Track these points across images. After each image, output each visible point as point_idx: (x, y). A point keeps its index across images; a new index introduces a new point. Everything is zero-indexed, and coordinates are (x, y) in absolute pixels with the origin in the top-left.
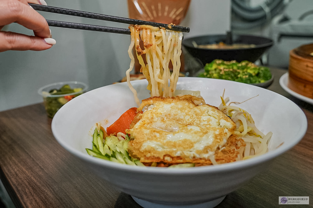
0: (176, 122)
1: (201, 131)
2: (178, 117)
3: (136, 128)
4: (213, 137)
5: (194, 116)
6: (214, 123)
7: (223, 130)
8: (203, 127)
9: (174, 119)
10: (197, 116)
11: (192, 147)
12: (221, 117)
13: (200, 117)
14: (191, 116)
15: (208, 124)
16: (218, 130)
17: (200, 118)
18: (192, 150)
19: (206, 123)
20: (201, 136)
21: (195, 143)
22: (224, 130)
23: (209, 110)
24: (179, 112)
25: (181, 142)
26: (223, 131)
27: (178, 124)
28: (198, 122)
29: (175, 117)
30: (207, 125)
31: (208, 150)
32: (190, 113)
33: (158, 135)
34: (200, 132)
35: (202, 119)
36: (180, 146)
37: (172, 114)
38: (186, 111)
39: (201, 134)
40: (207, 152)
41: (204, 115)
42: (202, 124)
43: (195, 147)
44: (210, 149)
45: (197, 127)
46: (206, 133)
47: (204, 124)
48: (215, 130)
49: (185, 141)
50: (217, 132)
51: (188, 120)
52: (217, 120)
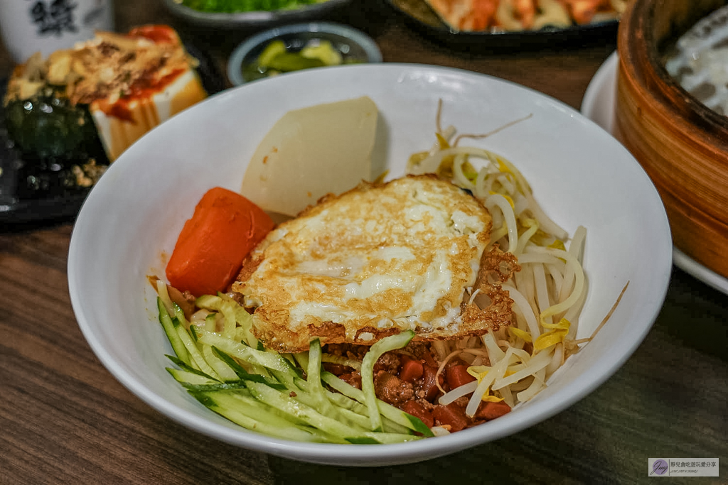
0: (349, 249)
1: (418, 257)
2: (348, 236)
3: (261, 277)
4: (448, 268)
5: (386, 214)
6: (438, 223)
7: (466, 241)
8: (417, 242)
9: (343, 245)
10: (395, 213)
11: (410, 305)
12: (452, 202)
13: (399, 213)
14: (378, 217)
15: (428, 229)
16: (455, 245)
17: (403, 215)
18: (409, 312)
19: (421, 227)
20: (420, 273)
21: (412, 294)
22: (468, 241)
23: (418, 191)
24: (347, 222)
25: (381, 298)
26: (467, 245)
27: (354, 251)
28: (401, 229)
29: (342, 238)
30: (424, 233)
31: (446, 307)
32: (372, 214)
33: (321, 288)
34: (415, 262)
35: (407, 218)
36: (381, 307)
37: (333, 234)
38: (363, 213)
39: (420, 265)
40: (444, 312)
41: (408, 203)
42: (412, 232)
43: (415, 306)
44: (449, 303)
45: (405, 248)
46: (430, 260)
47: (418, 233)
48: (447, 246)
49: (389, 294)
50: (454, 251)
51: (376, 230)
52: (445, 213)
